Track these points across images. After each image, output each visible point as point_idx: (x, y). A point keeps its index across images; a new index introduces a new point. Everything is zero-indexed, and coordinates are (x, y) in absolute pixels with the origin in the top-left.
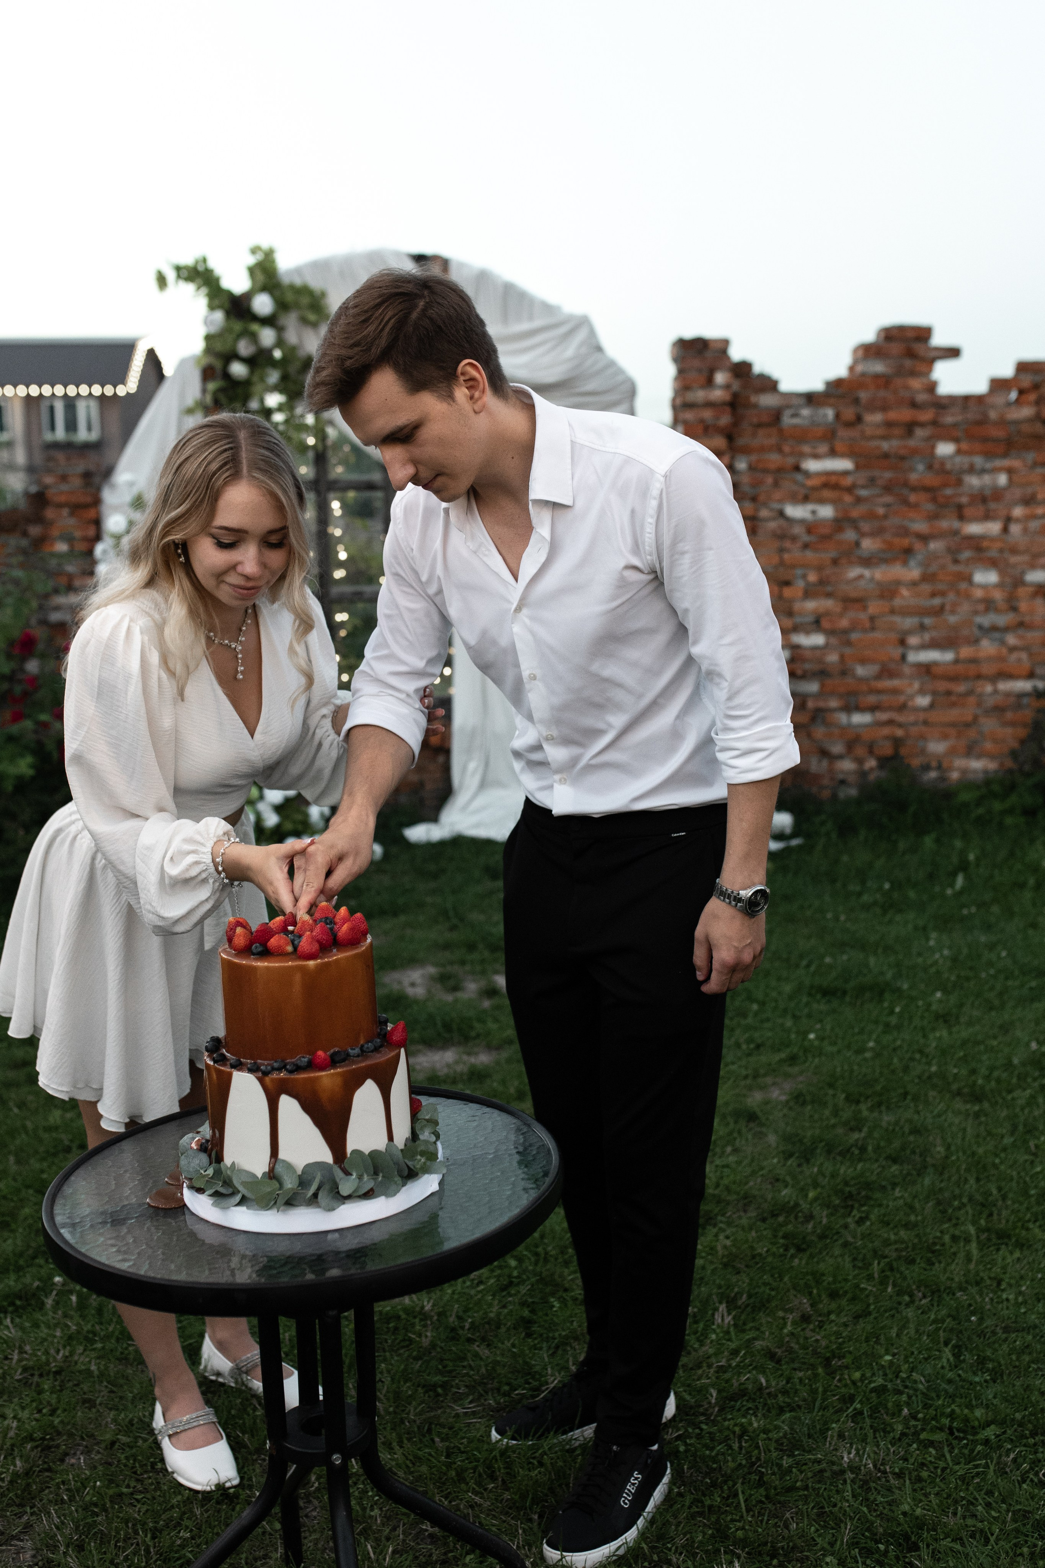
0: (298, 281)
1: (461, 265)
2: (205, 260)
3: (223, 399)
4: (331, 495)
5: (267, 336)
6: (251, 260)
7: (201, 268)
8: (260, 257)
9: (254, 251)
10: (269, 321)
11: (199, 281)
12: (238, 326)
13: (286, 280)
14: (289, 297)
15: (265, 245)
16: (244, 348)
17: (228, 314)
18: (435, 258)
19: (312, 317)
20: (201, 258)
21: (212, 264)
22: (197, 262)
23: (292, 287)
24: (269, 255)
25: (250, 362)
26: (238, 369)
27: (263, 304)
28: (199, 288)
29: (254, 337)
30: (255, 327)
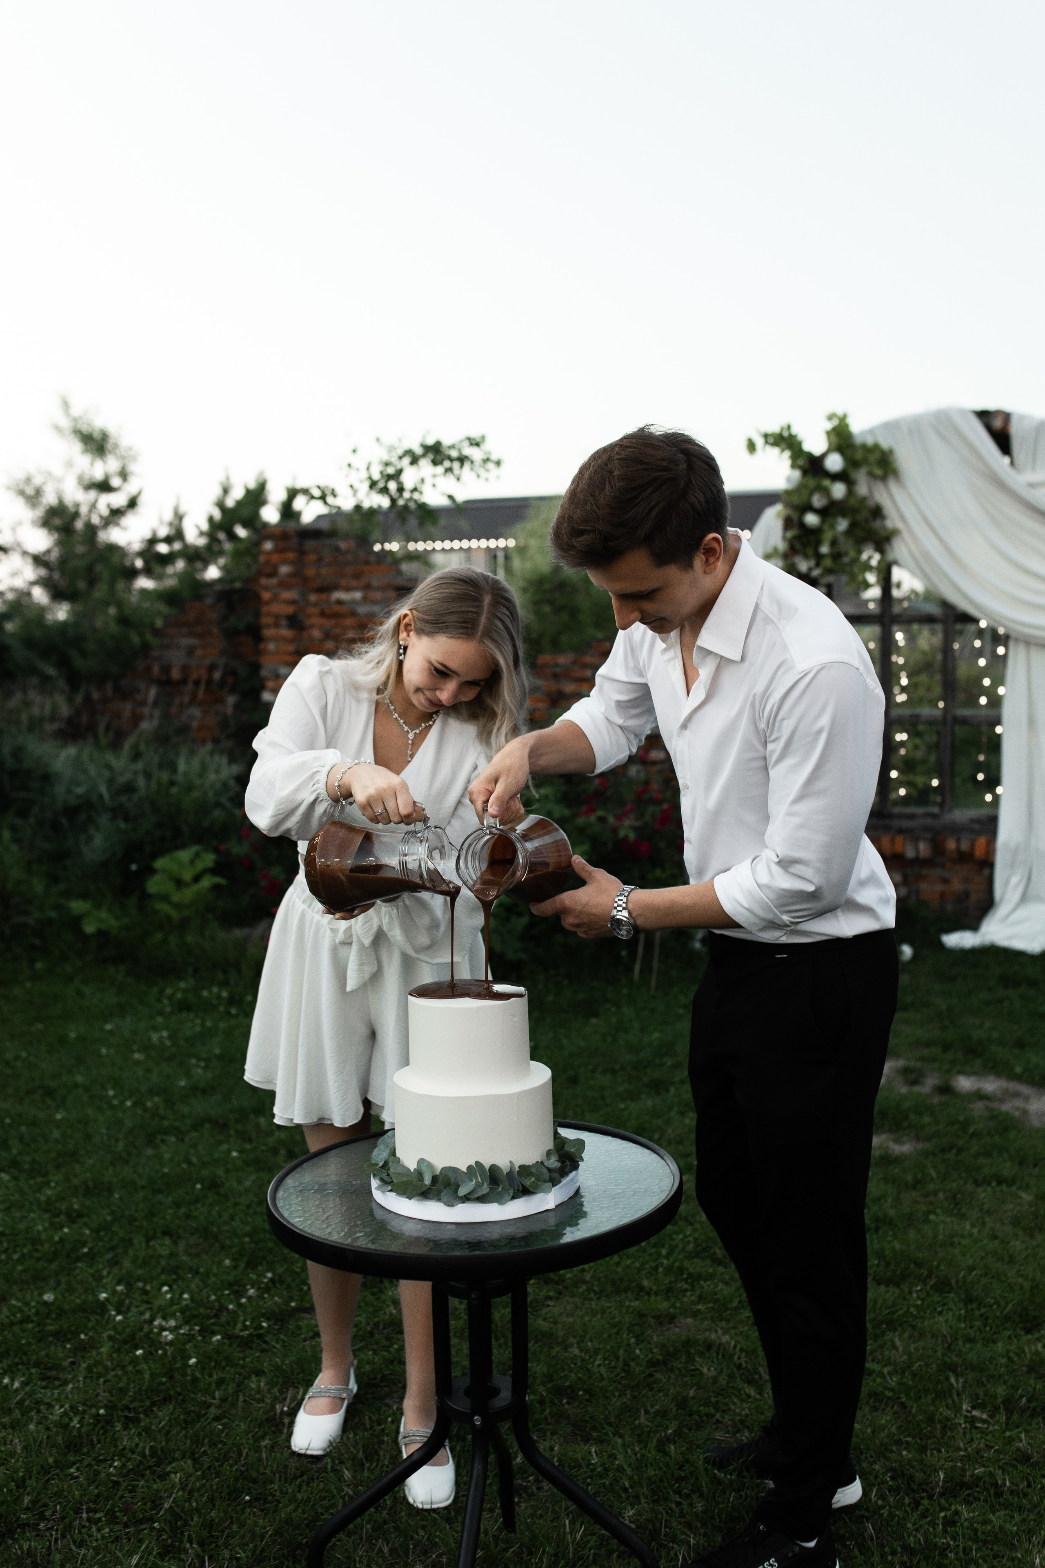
0: (870, 441)
1: (1022, 417)
2: (789, 427)
3: (798, 546)
4: (895, 628)
5: (839, 490)
6: (829, 426)
7: (786, 434)
8: (835, 422)
9: (830, 418)
10: (841, 476)
11: (784, 445)
12: (812, 483)
13: (858, 440)
14: (859, 455)
15: (840, 413)
16: (817, 501)
17: (805, 472)
18: (998, 413)
19: (879, 472)
20: (786, 426)
21: (794, 431)
22: (782, 429)
23: (864, 446)
24: (843, 420)
25: (822, 513)
26: (811, 519)
27: (834, 462)
28: (783, 451)
29: (826, 492)
30: (826, 482)
